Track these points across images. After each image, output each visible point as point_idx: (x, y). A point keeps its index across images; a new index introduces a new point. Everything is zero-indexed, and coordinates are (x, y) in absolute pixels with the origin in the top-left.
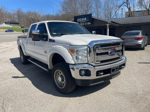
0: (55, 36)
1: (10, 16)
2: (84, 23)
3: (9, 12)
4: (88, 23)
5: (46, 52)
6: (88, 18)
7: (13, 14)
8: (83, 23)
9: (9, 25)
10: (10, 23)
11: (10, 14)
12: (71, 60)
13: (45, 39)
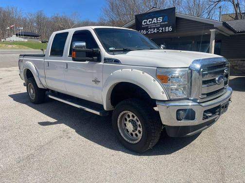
0: (115, 53)
1: (25, 23)
2: (158, 28)
3: (23, 16)
4: (167, 28)
5: (96, 81)
6: (166, 17)
7: (30, 20)
8: (154, 28)
9: (22, 38)
10: (24, 35)
11: (25, 21)
12: (161, 93)
13: (96, 58)
